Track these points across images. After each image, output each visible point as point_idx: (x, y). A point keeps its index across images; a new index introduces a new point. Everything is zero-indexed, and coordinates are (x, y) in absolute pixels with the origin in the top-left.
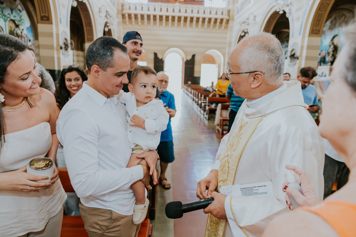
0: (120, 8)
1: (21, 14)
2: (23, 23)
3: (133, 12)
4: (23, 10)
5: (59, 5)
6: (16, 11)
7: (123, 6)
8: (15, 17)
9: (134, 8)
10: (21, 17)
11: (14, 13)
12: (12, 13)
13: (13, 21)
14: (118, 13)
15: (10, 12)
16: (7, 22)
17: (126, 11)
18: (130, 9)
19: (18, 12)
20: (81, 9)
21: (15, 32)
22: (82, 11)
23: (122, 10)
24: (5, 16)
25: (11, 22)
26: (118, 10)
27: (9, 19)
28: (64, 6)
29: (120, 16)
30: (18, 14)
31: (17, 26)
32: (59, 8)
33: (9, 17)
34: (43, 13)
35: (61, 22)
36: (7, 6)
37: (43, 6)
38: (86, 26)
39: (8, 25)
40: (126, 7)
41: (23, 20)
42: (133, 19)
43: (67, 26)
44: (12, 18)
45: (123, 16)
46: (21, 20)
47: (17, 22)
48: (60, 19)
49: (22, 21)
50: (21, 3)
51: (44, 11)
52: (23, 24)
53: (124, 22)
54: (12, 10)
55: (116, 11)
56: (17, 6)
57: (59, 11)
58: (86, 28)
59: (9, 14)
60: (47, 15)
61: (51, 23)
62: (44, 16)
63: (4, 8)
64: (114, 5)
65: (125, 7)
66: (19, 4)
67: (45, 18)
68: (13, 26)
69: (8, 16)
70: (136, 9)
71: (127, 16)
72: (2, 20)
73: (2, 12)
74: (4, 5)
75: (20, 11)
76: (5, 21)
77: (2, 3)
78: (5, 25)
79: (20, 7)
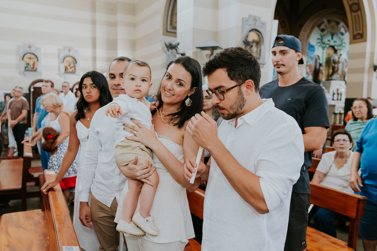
1: (342, 37)
2: (344, 46)
4: (346, 32)
6: (338, 35)
8: (335, 42)
10: (342, 41)
11: (335, 38)
12: (332, 39)
13: (333, 47)
15: (329, 38)
16: (326, 49)
19: (340, 35)
21: (332, 59)
24: (324, 43)
25: (330, 49)
27: (328, 46)
30: (340, 38)
31: (335, 51)
33: (328, 44)
34: (356, 31)
36: (328, 33)
39: (326, 52)
41: (345, 43)
44: (332, 43)
46: (342, 44)
47: (336, 48)
49: (344, 45)
51: (358, 28)
52: (344, 48)
54: (333, 35)
56: (340, 29)
59: (329, 41)
60: (361, 32)
62: (359, 34)
63: (324, 35)
66: (343, 27)
67: (358, 37)
69: (328, 42)
72: (320, 48)
73: (322, 40)
74: (325, 32)
75: (342, 34)
76: (323, 48)
77: (323, 30)
78: (323, 53)
79: (342, 30)
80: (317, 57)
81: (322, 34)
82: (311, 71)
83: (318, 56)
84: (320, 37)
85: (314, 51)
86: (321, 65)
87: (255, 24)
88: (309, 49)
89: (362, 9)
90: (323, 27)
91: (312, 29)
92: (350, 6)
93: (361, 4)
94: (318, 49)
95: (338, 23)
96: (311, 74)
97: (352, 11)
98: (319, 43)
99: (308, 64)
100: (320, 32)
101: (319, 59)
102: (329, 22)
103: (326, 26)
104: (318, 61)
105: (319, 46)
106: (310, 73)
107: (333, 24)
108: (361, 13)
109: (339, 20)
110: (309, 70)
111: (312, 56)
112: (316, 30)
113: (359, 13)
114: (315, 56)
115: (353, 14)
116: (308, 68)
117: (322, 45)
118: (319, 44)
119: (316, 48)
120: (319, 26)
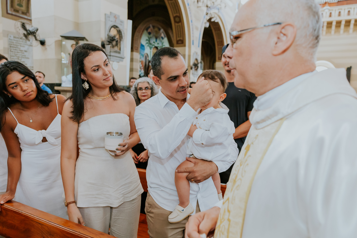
4: (165, 37)
5: (193, 28)
6: (160, 39)
8: (158, 44)
10: (163, 43)
11: (158, 41)
12: (156, 41)
15: (154, 40)
16: (152, 49)
19: (161, 39)
20: (214, 28)
22: (215, 30)
24: (151, 44)
27: (153, 46)
28: (197, 29)
30: (161, 41)
32: (193, 31)
33: (154, 45)
34: (179, 37)
35: (193, 44)
37: (179, 31)
38: (218, 45)
39: (153, 51)
43: (199, 47)
44: (156, 45)
48: (193, 41)
50: (164, 32)
51: (180, 35)
54: (156, 38)
56: (161, 34)
57: (193, 33)
58: (218, 47)
59: (154, 42)
60: (182, 39)
61: (185, 46)
62: (180, 40)
63: (151, 37)
66: (163, 32)
67: (180, 42)
69: (153, 44)
72: (148, 48)
73: (149, 41)
74: (151, 35)
75: (163, 38)
76: (151, 48)
77: (150, 33)
78: (150, 52)
79: (163, 35)
80: (146, 55)
81: (150, 36)
82: (142, 66)
83: (147, 54)
84: (147, 38)
85: (144, 49)
86: (149, 62)
87: (115, 21)
88: (141, 48)
89: (182, 21)
90: (149, 30)
91: (143, 31)
92: (175, 18)
93: (181, 17)
94: (147, 48)
95: (159, 30)
96: (143, 69)
97: (175, 22)
98: (147, 43)
99: (141, 60)
100: (147, 34)
101: (148, 57)
102: (154, 27)
103: (151, 30)
104: (147, 58)
105: (148, 46)
106: (142, 68)
107: (156, 29)
108: (182, 24)
109: (160, 27)
110: (141, 65)
111: (143, 54)
112: (145, 32)
113: (180, 24)
114: (145, 54)
115: (176, 24)
116: (140, 63)
117: (150, 45)
118: (147, 45)
119: (146, 47)
120: (147, 30)
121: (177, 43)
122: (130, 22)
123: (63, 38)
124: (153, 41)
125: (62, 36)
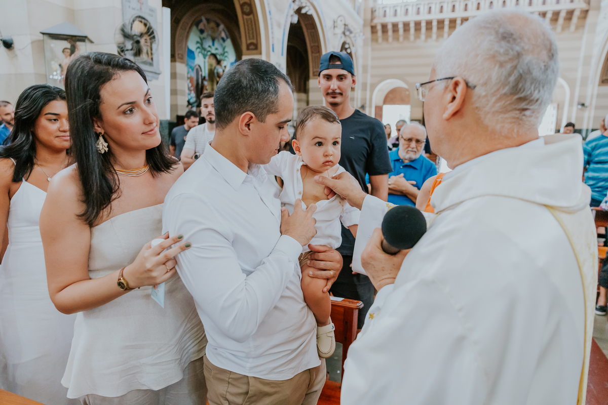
0: (369, 17)
1: (224, 44)
2: (226, 56)
3: (390, 20)
4: (227, 38)
5: (272, 24)
6: (219, 40)
7: (373, 12)
8: (216, 49)
9: (392, 12)
10: (224, 49)
11: (217, 45)
12: (213, 45)
13: (214, 55)
14: (365, 26)
15: (210, 43)
16: (207, 58)
17: (378, 21)
18: (385, 16)
19: (221, 41)
20: (306, 25)
21: (215, 71)
22: (307, 29)
23: (372, 20)
24: (205, 49)
25: (212, 57)
26: (365, 20)
27: (209, 53)
28: (279, 25)
29: (369, 29)
30: (221, 45)
31: (219, 62)
32: (272, 29)
33: (209, 51)
34: (250, 39)
35: (273, 51)
36: (208, 35)
37: (250, 29)
38: (312, 52)
39: (208, 62)
40: (379, 13)
41: (227, 52)
42: (390, 32)
43: (282, 55)
44: (214, 51)
45: (373, 29)
46: (224, 53)
47: (218, 57)
48: (273, 45)
49: (226, 54)
50: (225, 29)
51: (251, 36)
52: (226, 59)
53: (374, 40)
54: (213, 40)
55: (361, 22)
56: (220, 33)
57: (272, 33)
58: (312, 56)
59: (210, 46)
60: (254, 41)
61: (260, 53)
62: (252, 44)
63: (204, 38)
64: (358, 13)
65: (376, 14)
66: (223, 30)
67: (252, 47)
68: (214, 62)
69: (209, 49)
70: (395, 14)
71: (379, 28)
72: (201, 56)
73: (202, 45)
74: (205, 35)
75: (224, 40)
76: (205, 56)
77: (202, 31)
78: (205, 62)
79: (223, 35)
80: (197, 67)
81: (202, 36)
82: (192, 86)
83: (199, 66)
84: (199, 40)
85: (194, 58)
86: (204, 79)
87: (141, 9)
88: (188, 55)
89: (254, 10)
90: (201, 26)
91: (190, 28)
92: (242, 6)
93: (253, 6)
94: (198, 56)
95: (218, 25)
96: (193, 90)
97: (243, 13)
98: (198, 48)
99: (189, 76)
100: (198, 33)
101: (201, 71)
102: (208, 21)
103: (204, 25)
104: (200, 73)
105: (199, 52)
106: (192, 88)
107: (212, 25)
108: (254, 16)
109: (219, 21)
110: (190, 85)
111: (193, 65)
112: (194, 28)
113: (251, 16)
114: (196, 66)
115: (245, 17)
116: (189, 81)
117: (203, 52)
118: (198, 50)
119: (196, 54)
120: (197, 25)
121: (248, 49)
122: (167, 11)
123: (46, 37)
124: (208, 43)
125: (43, 34)
